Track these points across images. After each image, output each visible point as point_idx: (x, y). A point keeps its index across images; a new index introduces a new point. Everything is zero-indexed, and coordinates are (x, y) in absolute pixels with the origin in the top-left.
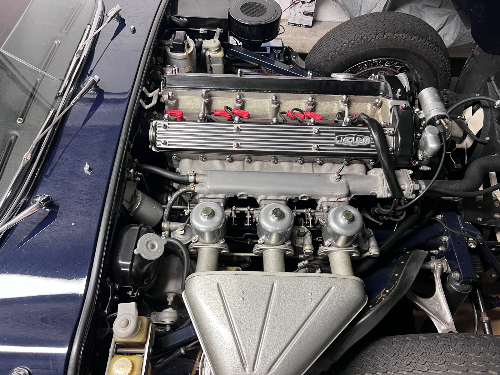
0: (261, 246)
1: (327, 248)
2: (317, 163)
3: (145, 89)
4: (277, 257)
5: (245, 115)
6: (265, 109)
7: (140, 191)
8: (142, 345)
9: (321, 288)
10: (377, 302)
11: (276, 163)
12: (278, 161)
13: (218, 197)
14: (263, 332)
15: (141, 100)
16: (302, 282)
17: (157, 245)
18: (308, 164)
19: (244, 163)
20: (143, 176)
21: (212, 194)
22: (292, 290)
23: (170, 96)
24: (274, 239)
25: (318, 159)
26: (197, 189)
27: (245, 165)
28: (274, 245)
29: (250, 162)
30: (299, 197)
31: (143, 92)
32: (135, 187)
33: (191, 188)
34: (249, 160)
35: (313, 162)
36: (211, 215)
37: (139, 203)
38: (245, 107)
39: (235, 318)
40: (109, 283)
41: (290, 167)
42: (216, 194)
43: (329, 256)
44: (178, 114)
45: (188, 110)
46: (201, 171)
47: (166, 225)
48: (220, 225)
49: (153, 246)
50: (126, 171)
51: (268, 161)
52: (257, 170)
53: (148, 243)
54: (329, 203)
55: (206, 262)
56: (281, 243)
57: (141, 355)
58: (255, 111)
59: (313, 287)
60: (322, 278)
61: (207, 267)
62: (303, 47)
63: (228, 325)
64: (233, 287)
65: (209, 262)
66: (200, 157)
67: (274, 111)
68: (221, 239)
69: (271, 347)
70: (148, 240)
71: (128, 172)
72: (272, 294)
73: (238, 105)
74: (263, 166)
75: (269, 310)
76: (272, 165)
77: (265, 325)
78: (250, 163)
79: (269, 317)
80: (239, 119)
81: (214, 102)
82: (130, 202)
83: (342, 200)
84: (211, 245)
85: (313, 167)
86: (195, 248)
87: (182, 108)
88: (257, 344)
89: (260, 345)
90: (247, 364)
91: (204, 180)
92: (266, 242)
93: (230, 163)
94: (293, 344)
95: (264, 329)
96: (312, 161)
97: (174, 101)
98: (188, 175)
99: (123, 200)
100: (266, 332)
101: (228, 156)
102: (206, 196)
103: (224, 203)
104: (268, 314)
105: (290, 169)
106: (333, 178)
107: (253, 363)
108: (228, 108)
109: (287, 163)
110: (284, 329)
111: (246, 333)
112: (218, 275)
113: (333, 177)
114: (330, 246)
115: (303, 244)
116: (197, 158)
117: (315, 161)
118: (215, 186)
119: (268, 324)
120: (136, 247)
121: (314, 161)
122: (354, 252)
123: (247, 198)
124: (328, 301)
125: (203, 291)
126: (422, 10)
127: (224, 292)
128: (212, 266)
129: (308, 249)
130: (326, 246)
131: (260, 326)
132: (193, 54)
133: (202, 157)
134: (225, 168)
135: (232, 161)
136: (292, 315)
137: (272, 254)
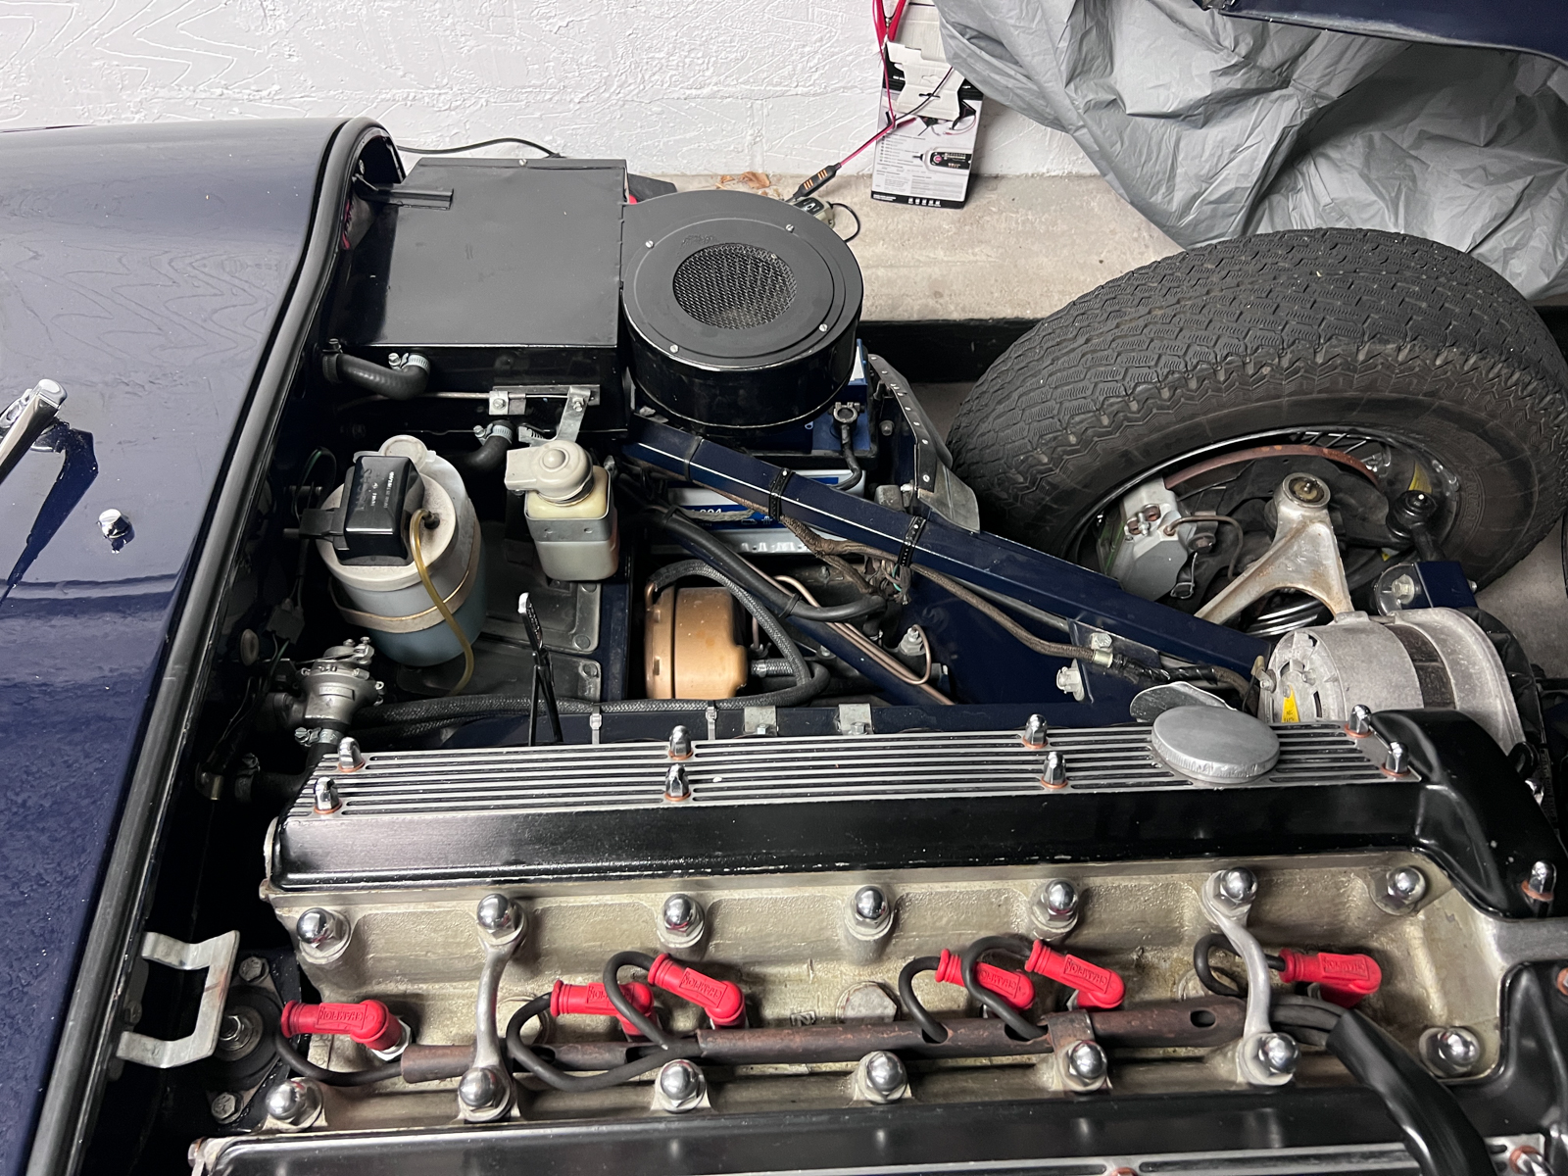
5: (718, 1010)
6: (823, 929)
23: (311, 935)
38: (718, 927)
45: (416, 961)
62: (938, 294)
67: (871, 948)
73: (682, 942)
97: (338, 949)
126: (1412, 152)
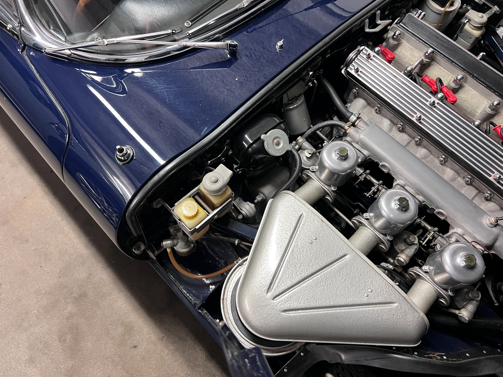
0: (363, 219)
1: (422, 272)
2: (484, 195)
3: (379, 14)
4: (369, 239)
5: (451, 99)
6: (477, 108)
7: (304, 97)
8: (213, 207)
9: (385, 294)
10: (426, 356)
11: (442, 164)
12: (446, 164)
13: (362, 151)
14: (305, 281)
15: (368, 19)
16: (371, 276)
17: (281, 145)
18: (474, 189)
19: (411, 141)
20: (316, 87)
21: (359, 145)
22: (358, 273)
23: (396, 35)
24: (379, 223)
25: (489, 192)
26: (351, 131)
27: (411, 143)
28: (375, 228)
29: (419, 144)
30: (437, 210)
31: (374, 15)
32: (304, 91)
33: (346, 126)
34: (419, 142)
35: (480, 192)
36: (342, 157)
37: (296, 106)
38: (459, 92)
39: (293, 250)
40: (227, 145)
41: (453, 178)
42: (362, 147)
43: (417, 280)
44: (389, 56)
45: (401, 59)
46: (367, 119)
47: (301, 141)
48: (343, 172)
49: (278, 144)
50: (307, 70)
51: (435, 157)
52: (418, 156)
53: (277, 138)
54: (462, 238)
55: (307, 193)
56: (383, 233)
57: (207, 213)
58: (464, 103)
59: (379, 288)
60: (393, 289)
61: (305, 196)
63: (284, 250)
64: (311, 227)
65: (309, 194)
66: (376, 106)
67: (485, 116)
68: (334, 185)
69: (301, 297)
70: (278, 135)
71: (307, 72)
72: (338, 261)
73: (453, 85)
74: (427, 157)
75: (324, 270)
76: (437, 163)
77: (311, 278)
78: (417, 145)
79: (320, 275)
80: (443, 97)
81: (431, 68)
82: (290, 99)
83: (478, 247)
84: (322, 184)
85: (476, 195)
86: (308, 176)
87: (397, 53)
88: (293, 284)
89: (294, 288)
90: (273, 291)
91: (363, 128)
92: (371, 220)
93: (399, 132)
94: (321, 311)
95: (307, 279)
96: (480, 189)
97: (395, 42)
98: (352, 114)
99: (286, 93)
100: (307, 282)
101: (401, 124)
102: (353, 143)
103: (363, 161)
104: (321, 272)
105: (451, 179)
106: (487, 221)
107: (278, 294)
108: (440, 81)
109: (453, 172)
110: (324, 295)
111: (292, 268)
112: (308, 208)
113: (488, 219)
114: (426, 272)
115: (402, 251)
116: (373, 106)
117: (484, 192)
118: (368, 140)
119: (314, 278)
120: (266, 133)
121: (482, 191)
122: (444, 298)
123: (386, 173)
124: (381, 310)
125: (286, 210)
127: (301, 225)
128: (309, 199)
129: (403, 258)
130: (422, 270)
131: (306, 273)
132: (451, 14)
133: (378, 107)
134: (390, 133)
135: (402, 131)
136: (340, 291)
137: (367, 234)
